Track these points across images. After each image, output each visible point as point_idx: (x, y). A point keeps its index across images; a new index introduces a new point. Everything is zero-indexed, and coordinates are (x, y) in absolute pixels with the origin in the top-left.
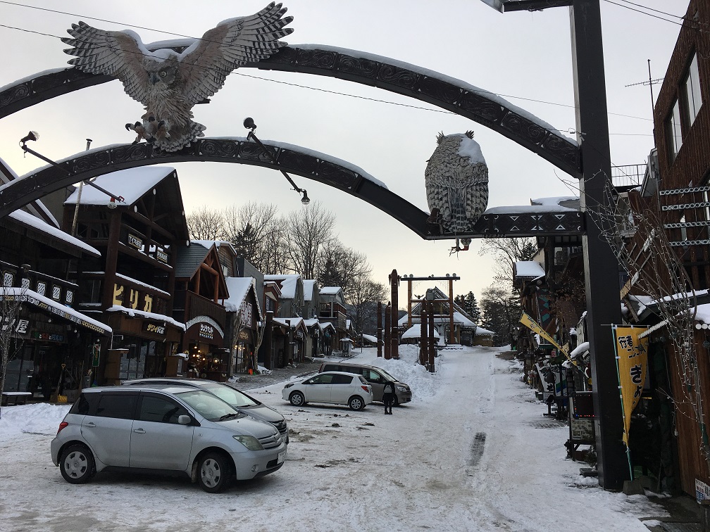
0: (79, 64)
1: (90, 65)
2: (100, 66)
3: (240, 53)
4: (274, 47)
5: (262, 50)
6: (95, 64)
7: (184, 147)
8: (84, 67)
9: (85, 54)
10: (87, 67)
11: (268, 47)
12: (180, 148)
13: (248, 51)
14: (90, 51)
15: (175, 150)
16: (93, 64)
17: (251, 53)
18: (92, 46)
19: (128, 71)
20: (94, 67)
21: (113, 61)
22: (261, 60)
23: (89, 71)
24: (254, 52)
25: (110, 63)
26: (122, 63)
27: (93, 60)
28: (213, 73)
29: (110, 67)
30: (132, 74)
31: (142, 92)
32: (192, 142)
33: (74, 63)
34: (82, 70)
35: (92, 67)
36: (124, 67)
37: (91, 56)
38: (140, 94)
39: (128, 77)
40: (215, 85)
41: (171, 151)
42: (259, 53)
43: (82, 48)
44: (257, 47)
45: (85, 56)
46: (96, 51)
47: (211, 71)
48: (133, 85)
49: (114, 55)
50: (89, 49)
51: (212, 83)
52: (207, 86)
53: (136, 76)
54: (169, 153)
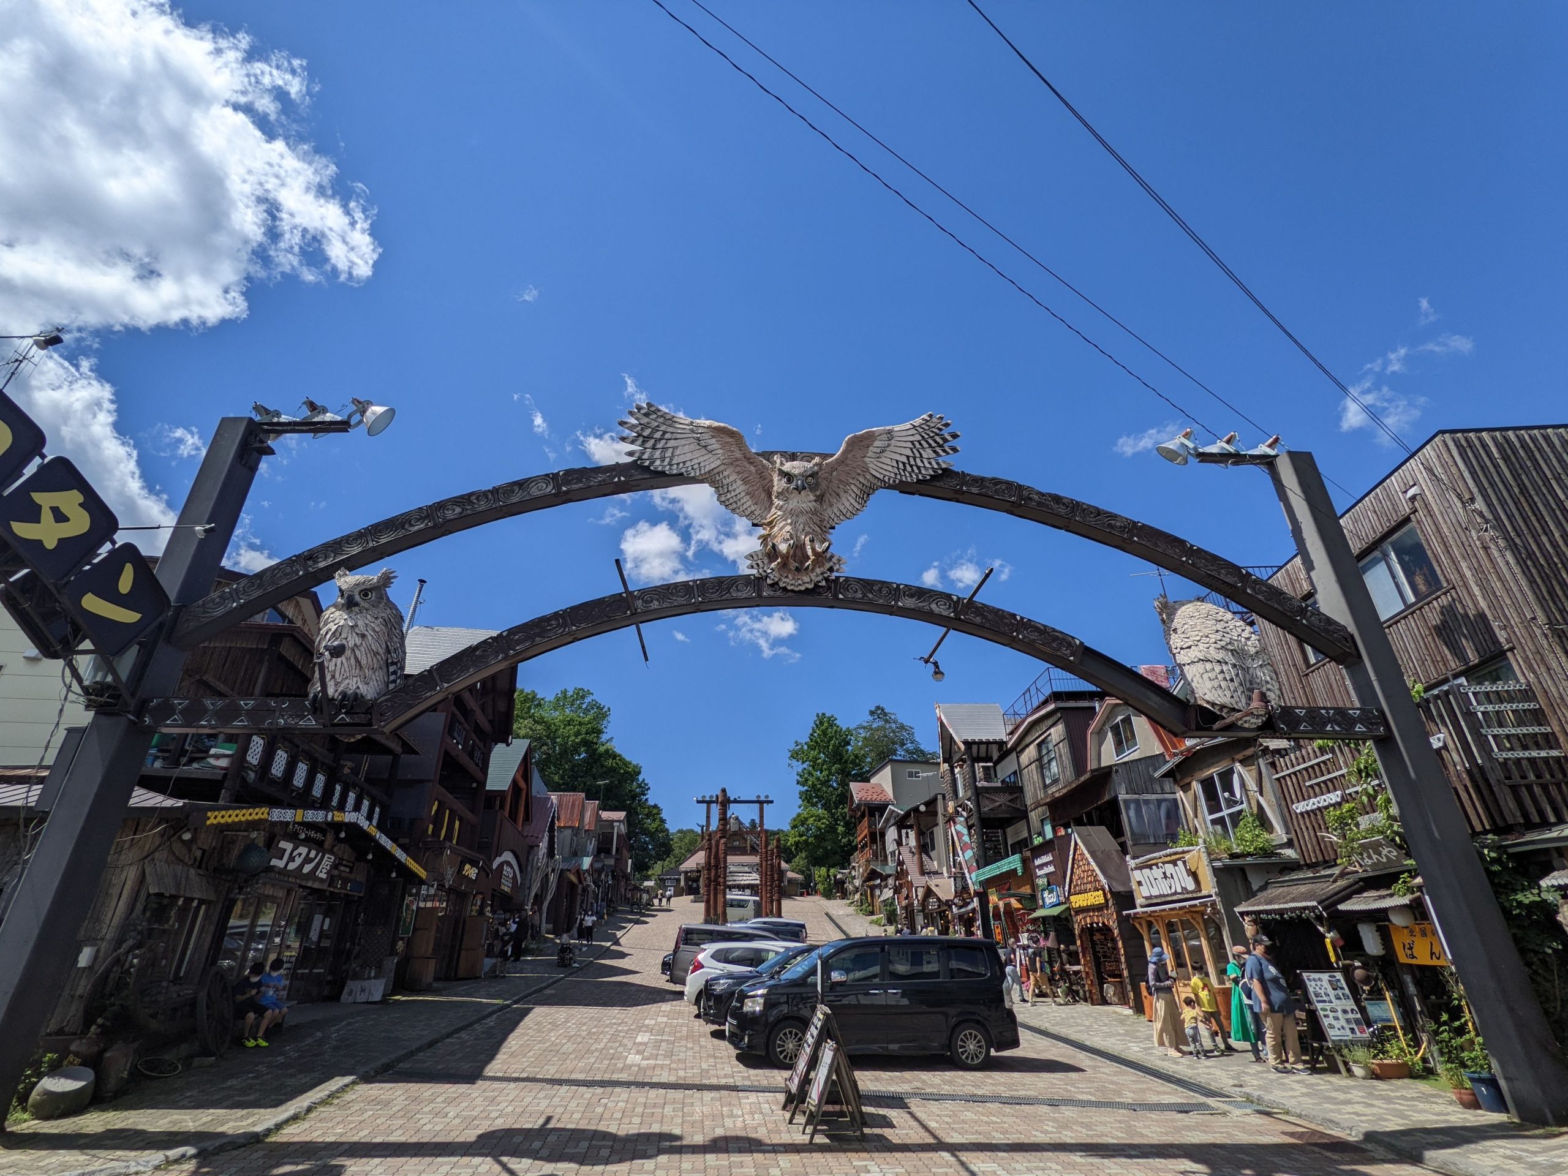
0: (645, 456)
1: (663, 461)
2: (678, 464)
3: (890, 469)
4: (936, 466)
5: (919, 468)
6: (671, 460)
7: (816, 586)
8: (652, 463)
9: (654, 445)
10: (658, 463)
11: (928, 465)
12: (811, 586)
13: (901, 466)
14: (663, 442)
15: (802, 588)
16: (667, 460)
17: (904, 470)
18: (667, 436)
19: (725, 473)
20: (670, 464)
21: (702, 459)
22: (918, 480)
23: (660, 469)
24: (909, 468)
25: (695, 461)
26: (718, 462)
27: (668, 454)
28: (855, 489)
29: (696, 467)
30: (732, 478)
31: (749, 504)
32: (827, 579)
33: (637, 455)
34: (648, 467)
35: (666, 463)
36: (720, 469)
37: (665, 449)
38: (745, 506)
39: (725, 482)
40: (856, 505)
41: (796, 589)
42: (916, 471)
43: (649, 437)
44: (912, 462)
45: (654, 448)
46: (671, 443)
47: (853, 487)
48: (733, 494)
49: (704, 451)
50: (660, 439)
51: (853, 502)
52: (847, 504)
53: (739, 482)
54: (792, 591)
